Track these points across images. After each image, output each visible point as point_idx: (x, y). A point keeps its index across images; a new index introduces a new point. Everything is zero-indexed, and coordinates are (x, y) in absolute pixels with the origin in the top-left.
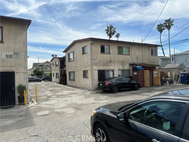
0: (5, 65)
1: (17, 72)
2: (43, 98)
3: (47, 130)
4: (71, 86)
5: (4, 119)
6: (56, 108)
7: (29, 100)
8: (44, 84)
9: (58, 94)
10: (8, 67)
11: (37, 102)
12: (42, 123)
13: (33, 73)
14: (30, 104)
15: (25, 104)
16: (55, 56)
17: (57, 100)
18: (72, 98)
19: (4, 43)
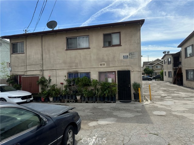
0: (122, 64)
1: (132, 71)
2: (156, 97)
3: (167, 132)
4: (190, 88)
5: (124, 112)
6: (173, 110)
7: (143, 97)
8: (155, 83)
9: (173, 95)
10: (125, 66)
11: (151, 100)
12: (160, 123)
13: (143, 72)
14: (144, 102)
15: (140, 101)
16: (167, 53)
17: (174, 102)
18: (193, 102)
19: (121, 46)
